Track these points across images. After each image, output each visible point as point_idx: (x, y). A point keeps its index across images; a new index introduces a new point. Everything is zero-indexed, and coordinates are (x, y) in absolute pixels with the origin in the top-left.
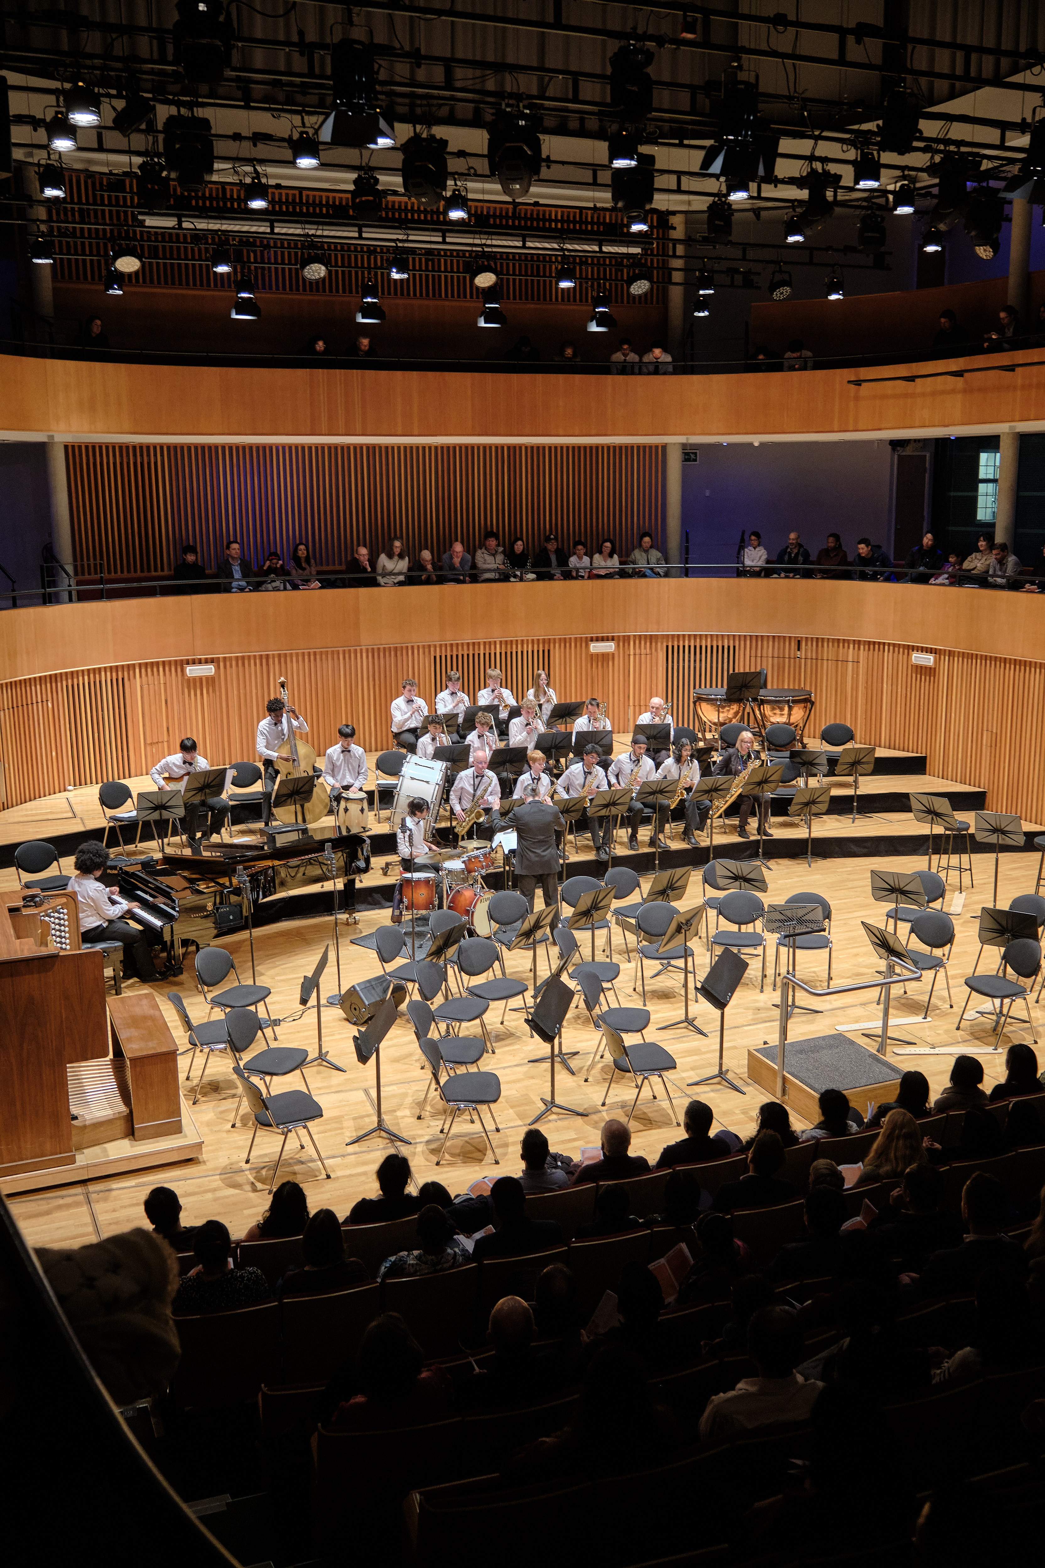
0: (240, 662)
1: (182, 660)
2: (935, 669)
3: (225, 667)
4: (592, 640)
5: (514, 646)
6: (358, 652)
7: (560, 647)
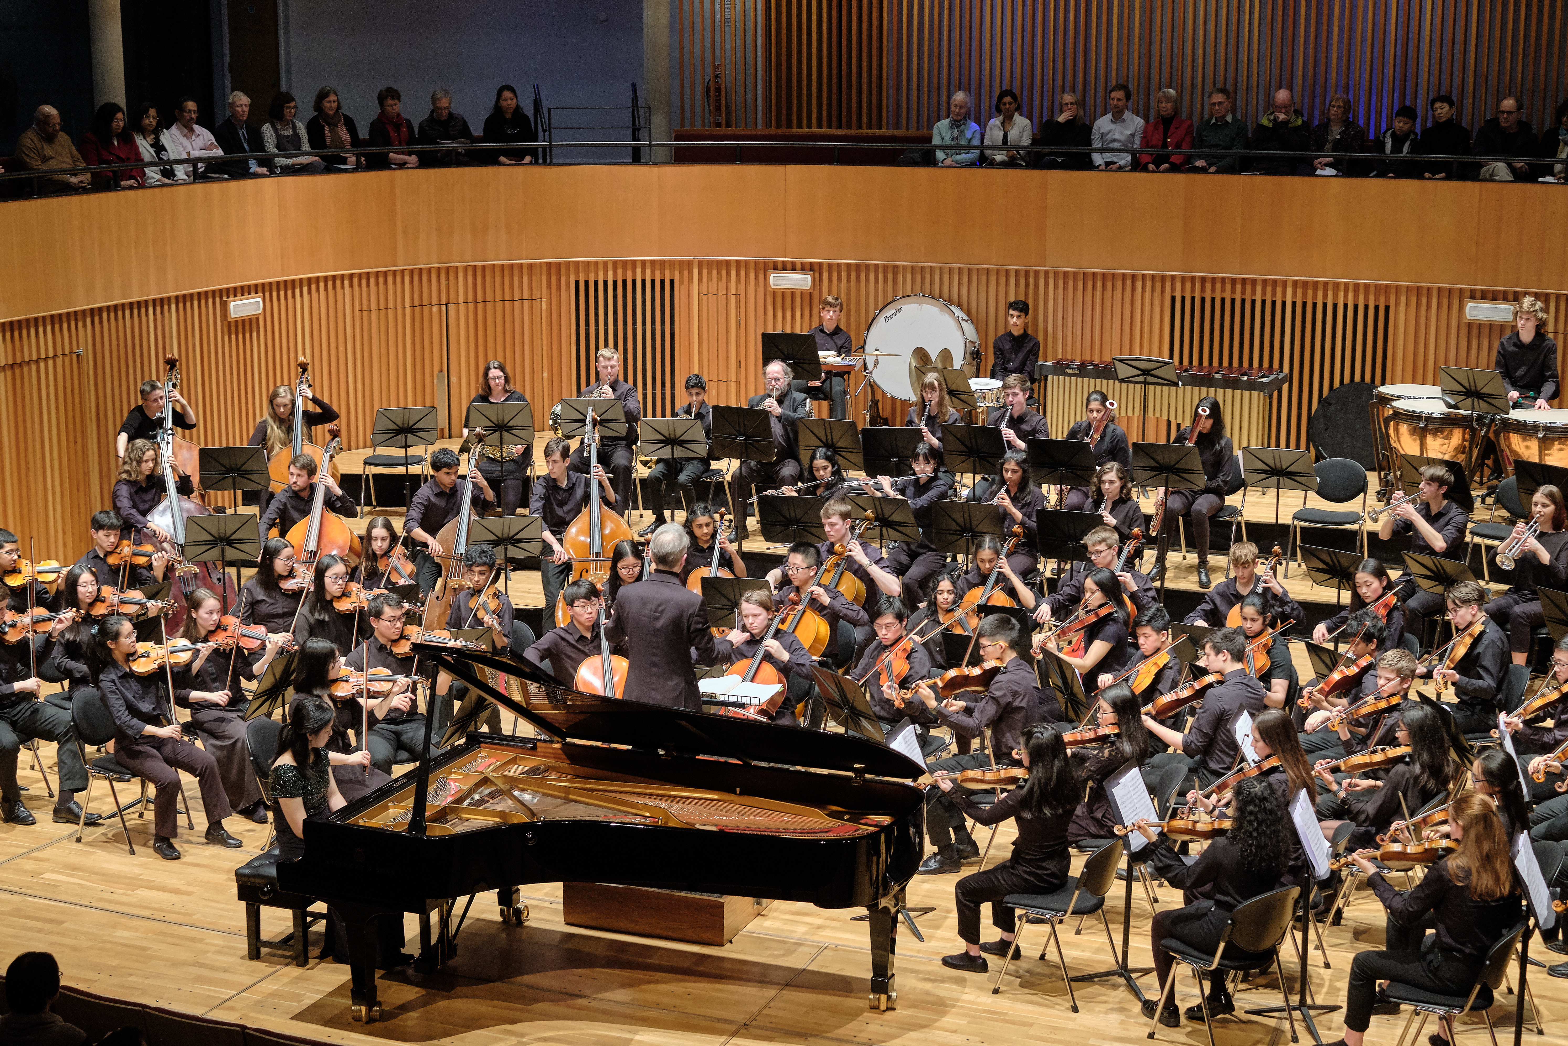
1: (765, 262)
3: (830, 280)
4: (1473, 296)
5: (1320, 294)
6: (1042, 276)
7: (1407, 305)
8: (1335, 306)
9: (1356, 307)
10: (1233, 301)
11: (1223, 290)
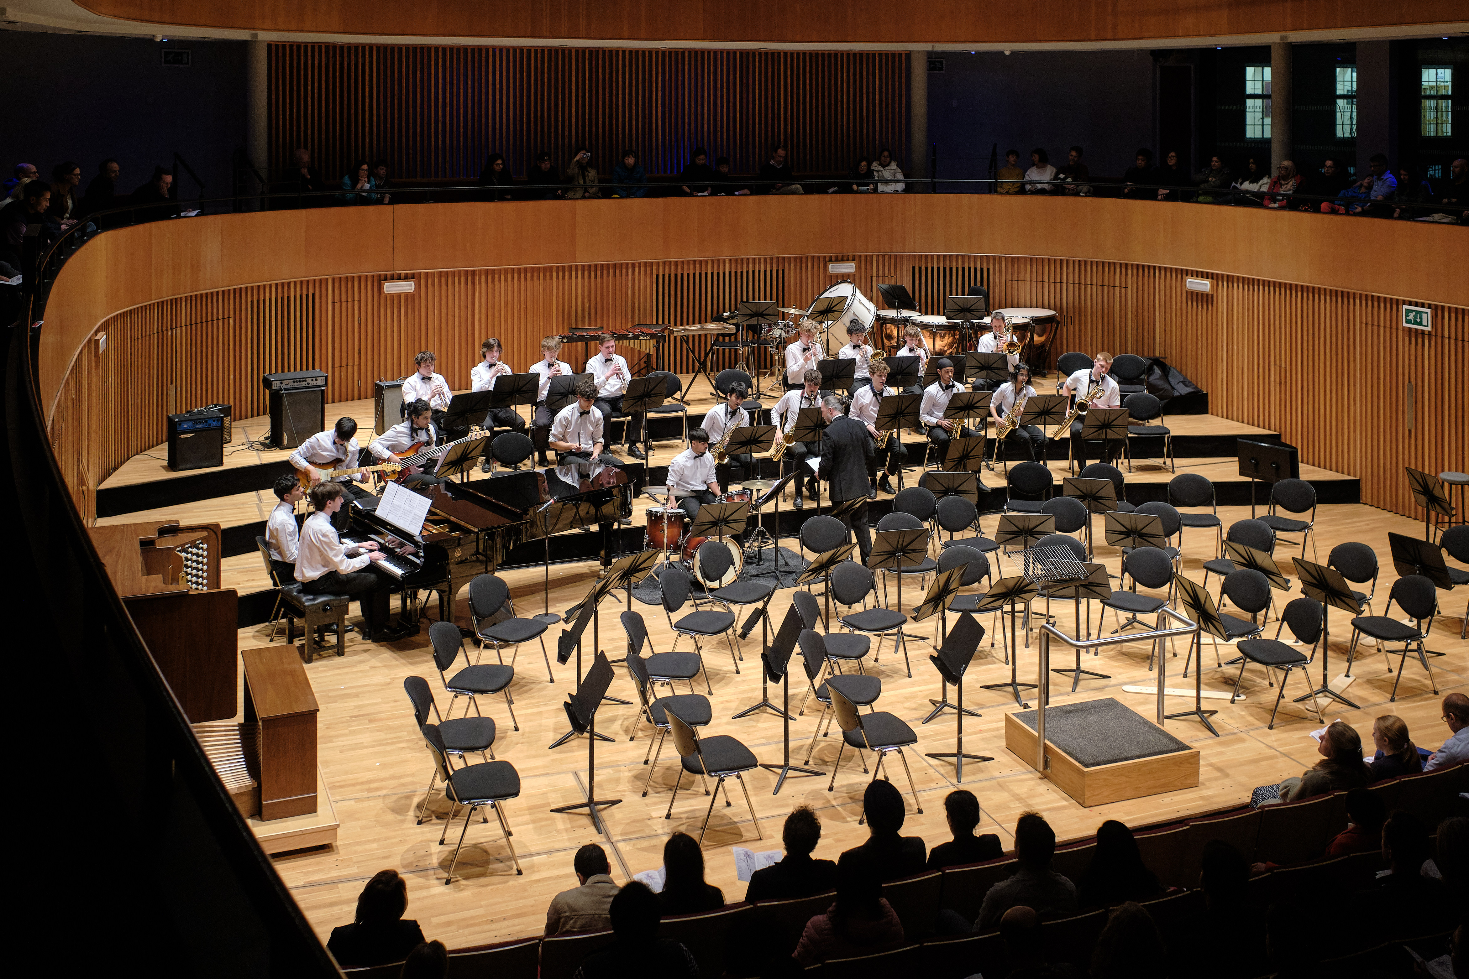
0: (443, 280)
1: (378, 276)
2: (1212, 295)
3: (426, 285)
4: (831, 259)
5: (745, 265)
6: (574, 268)
7: (795, 269)
8: (754, 272)
9: (765, 271)
10: (694, 274)
11: (688, 269)
